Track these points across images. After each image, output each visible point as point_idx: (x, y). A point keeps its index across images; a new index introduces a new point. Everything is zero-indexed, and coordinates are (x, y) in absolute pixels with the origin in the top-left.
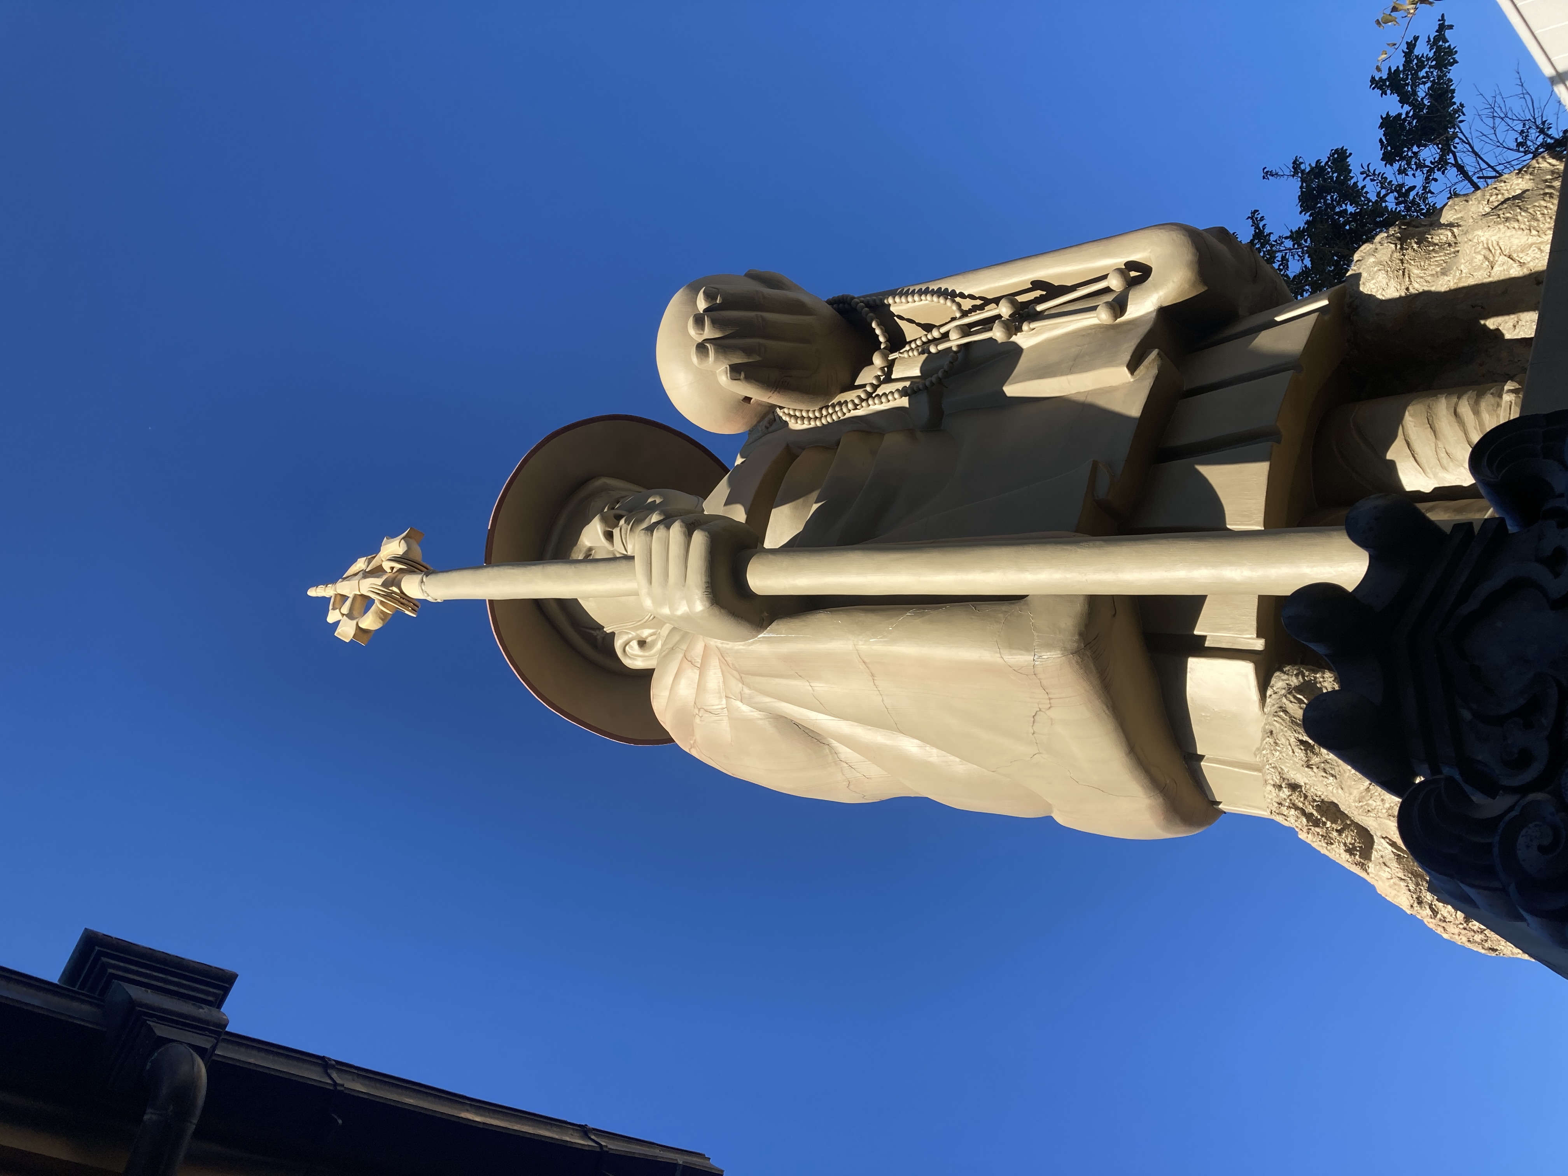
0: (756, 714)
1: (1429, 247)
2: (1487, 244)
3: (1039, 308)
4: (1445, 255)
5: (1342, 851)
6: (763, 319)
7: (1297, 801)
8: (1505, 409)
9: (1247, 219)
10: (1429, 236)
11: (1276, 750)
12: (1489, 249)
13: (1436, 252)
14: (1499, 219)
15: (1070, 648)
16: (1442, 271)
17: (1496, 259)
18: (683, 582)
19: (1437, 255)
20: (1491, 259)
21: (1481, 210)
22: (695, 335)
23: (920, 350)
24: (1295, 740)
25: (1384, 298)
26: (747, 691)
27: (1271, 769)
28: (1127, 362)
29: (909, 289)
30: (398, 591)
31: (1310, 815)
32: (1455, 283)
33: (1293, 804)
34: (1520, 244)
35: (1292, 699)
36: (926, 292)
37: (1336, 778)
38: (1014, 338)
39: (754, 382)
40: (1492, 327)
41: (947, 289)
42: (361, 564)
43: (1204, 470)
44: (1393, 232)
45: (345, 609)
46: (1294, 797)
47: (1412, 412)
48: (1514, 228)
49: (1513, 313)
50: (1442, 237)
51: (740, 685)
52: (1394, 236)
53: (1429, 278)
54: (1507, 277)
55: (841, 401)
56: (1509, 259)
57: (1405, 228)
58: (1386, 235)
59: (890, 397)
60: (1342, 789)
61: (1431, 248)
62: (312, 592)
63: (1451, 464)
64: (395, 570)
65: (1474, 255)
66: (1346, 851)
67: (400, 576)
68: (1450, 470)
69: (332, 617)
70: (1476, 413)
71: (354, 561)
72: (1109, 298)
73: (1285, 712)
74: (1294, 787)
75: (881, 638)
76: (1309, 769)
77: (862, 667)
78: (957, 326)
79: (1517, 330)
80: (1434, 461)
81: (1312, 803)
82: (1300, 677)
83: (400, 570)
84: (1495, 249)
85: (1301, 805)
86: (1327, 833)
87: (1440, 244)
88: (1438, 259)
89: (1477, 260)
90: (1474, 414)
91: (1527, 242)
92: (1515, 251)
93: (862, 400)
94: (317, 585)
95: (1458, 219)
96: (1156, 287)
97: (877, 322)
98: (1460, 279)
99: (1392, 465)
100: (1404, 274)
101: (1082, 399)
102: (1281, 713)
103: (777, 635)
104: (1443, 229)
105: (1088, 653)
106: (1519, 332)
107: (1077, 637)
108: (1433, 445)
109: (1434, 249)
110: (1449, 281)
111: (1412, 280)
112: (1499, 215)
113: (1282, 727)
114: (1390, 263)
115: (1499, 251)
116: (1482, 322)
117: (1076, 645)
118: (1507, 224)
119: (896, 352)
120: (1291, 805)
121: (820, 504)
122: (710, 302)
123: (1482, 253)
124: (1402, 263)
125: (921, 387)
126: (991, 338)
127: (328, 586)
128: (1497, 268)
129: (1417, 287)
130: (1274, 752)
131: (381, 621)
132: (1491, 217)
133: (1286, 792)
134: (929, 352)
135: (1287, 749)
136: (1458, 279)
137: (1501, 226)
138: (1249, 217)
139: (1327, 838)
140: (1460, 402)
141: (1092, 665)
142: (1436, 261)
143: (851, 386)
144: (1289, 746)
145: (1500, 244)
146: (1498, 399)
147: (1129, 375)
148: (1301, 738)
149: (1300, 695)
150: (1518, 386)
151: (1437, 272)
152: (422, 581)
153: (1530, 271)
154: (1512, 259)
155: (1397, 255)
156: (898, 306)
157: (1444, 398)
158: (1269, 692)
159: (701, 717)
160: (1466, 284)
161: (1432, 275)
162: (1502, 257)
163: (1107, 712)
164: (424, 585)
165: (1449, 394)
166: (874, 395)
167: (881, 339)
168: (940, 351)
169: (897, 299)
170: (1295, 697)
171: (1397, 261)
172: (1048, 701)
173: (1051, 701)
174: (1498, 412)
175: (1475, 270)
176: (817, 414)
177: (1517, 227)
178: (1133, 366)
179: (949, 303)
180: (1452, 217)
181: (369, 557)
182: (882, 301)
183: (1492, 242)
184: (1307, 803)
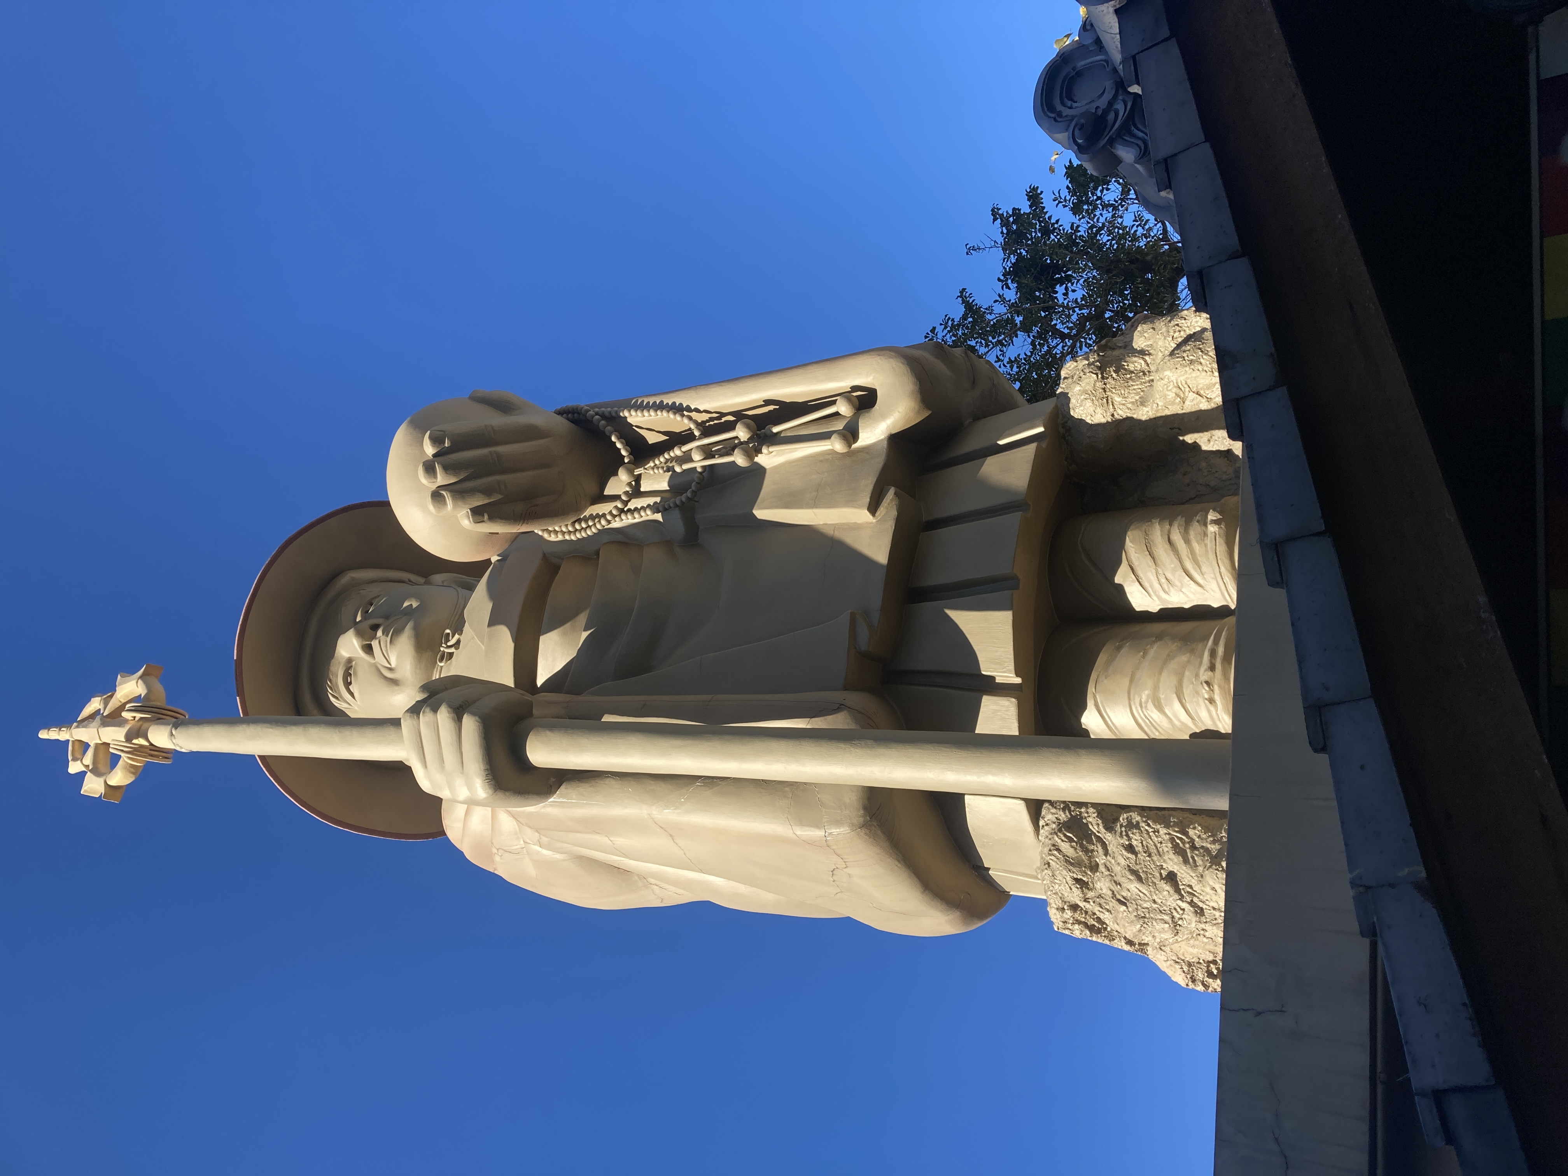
0: (558, 856)
1: (1126, 375)
2: (1177, 383)
3: (776, 430)
4: (1141, 384)
5: (1123, 944)
6: (498, 455)
7: (1079, 918)
8: (1211, 540)
9: (957, 298)
10: (1125, 364)
11: (1055, 883)
12: (1179, 388)
13: (1133, 381)
14: (1184, 362)
15: (857, 823)
16: (1140, 400)
17: (1187, 394)
18: (461, 769)
19: (1134, 384)
20: (1182, 396)
21: (1167, 345)
22: (428, 484)
23: (665, 469)
24: (1070, 879)
25: (1093, 423)
26: (545, 839)
27: (1052, 895)
28: (867, 505)
29: (643, 401)
30: (146, 743)
31: (1092, 927)
32: (1153, 414)
33: (1077, 920)
34: (1205, 383)
35: (1063, 838)
36: (661, 407)
37: (1111, 913)
38: (756, 459)
39: (500, 521)
40: (1190, 442)
41: (681, 404)
42: (95, 704)
43: (954, 615)
44: (1093, 360)
45: (88, 759)
46: (1077, 915)
47: (1131, 537)
48: (1198, 370)
49: (1207, 431)
50: (1136, 364)
51: (537, 834)
52: (1094, 365)
53: (1130, 406)
54: (1198, 409)
55: (592, 514)
56: (1197, 396)
57: (1103, 355)
58: (1087, 362)
59: (643, 514)
60: (1118, 924)
61: (1128, 376)
62: (43, 735)
63: (1171, 588)
64: (137, 719)
65: (1167, 393)
66: (1126, 943)
67: (145, 725)
68: (1171, 594)
69: (74, 768)
70: (1187, 541)
71: (87, 701)
72: (839, 426)
73: (1058, 850)
74: (1074, 907)
75: (674, 809)
76: (1087, 903)
77: (659, 830)
78: (698, 447)
79: (1212, 443)
80: (1156, 585)
81: (1092, 917)
82: (1067, 812)
83: (141, 718)
84: (1184, 388)
85: (1083, 920)
86: (1108, 933)
87: (1135, 372)
88: (1136, 387)
89: (1170, 397)
90: (1185, 543)
91: (1211, 382)
92: (1201, 389)
93: (614, 516)
94: (48, 727)
95: (1148, 346)
96: (883, 417)
97: (616, 435)
98: (1157, 411)
99: (1120, 589)
100: (1108, 403)
101: (830, 532)
102: (1055, 852)
103: (568, 799)
104: (1136, 356)
105: (875, 824)
106: (1213, 445)
107: (862, 812)
108: (1154, 571)
109: (1131, 377)
110: (1148, 412)
111: (1116, 407)
112: (1184, 357)
113: (1058, 866)
114: (1094, 392)
115: (1188, 389)
116: (1181, 438)
117: (862, 819)
118: (1192, 367)
119: (641, 467)
120: (1075, 922)
121: (589, 632)
122: (438, 447)
123: (1174, 391)
124: (1105, 391)
125: (672, 505)
126: (734, 462)
127: (62, 729)
128: (1187, 403)
129: (1122, 413)
130: (1053, 885)
131: (132, 775)
132: (1177, 359)
133: (1068, 914)
134: (674, 471)
135: (1065, 886)
136: (1156, 411)
137: (1187, 369)
138: (958, 297)
139: (1110, 937)
140: (1172, 529)
141: (879, 832)
142: (1134, 389)
143: (601, 498)
144: (1066, 884)
145: (1188, 383)
146: (1203, 528)
147: (871, 517)
148: (1075, 876)
149: (1069, 833)
150: (1219, 517)
151: (1136, 400)
152: (172, 734)
153: (1216, 405)
154: (1199, 395)
155: (1099, 385)
156: (634, 418)
157: (1157, 524)
158: (1041, 823)
159: (501, 856)
160: (1163, 414)
161: (1132, 403)
162: (1191, 393)
163: (899, 865)
164: (175, 738)
165: (1162, 520)
166: (625, 509)
167: (624, 453)
168: (685, 470)
169: (633, 413)
170: (1065, 836)
171: (1101, 390)
172: (844, 863)
173: (847, 863)
174: (1206, 542)
175: (1170, 405)
176: (571, 529)
177: (1201, 369)
178: (873, 508)
179: (686, 421)
180: (1142, 343)
181: (105, 697)
182: (617, 413)
183: (1181, 381)
184: (1088, 917)
